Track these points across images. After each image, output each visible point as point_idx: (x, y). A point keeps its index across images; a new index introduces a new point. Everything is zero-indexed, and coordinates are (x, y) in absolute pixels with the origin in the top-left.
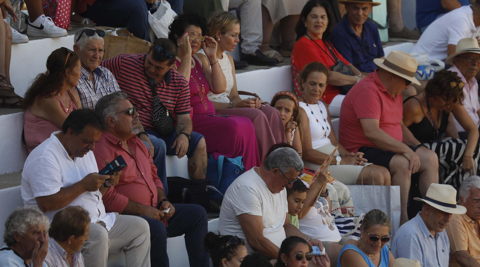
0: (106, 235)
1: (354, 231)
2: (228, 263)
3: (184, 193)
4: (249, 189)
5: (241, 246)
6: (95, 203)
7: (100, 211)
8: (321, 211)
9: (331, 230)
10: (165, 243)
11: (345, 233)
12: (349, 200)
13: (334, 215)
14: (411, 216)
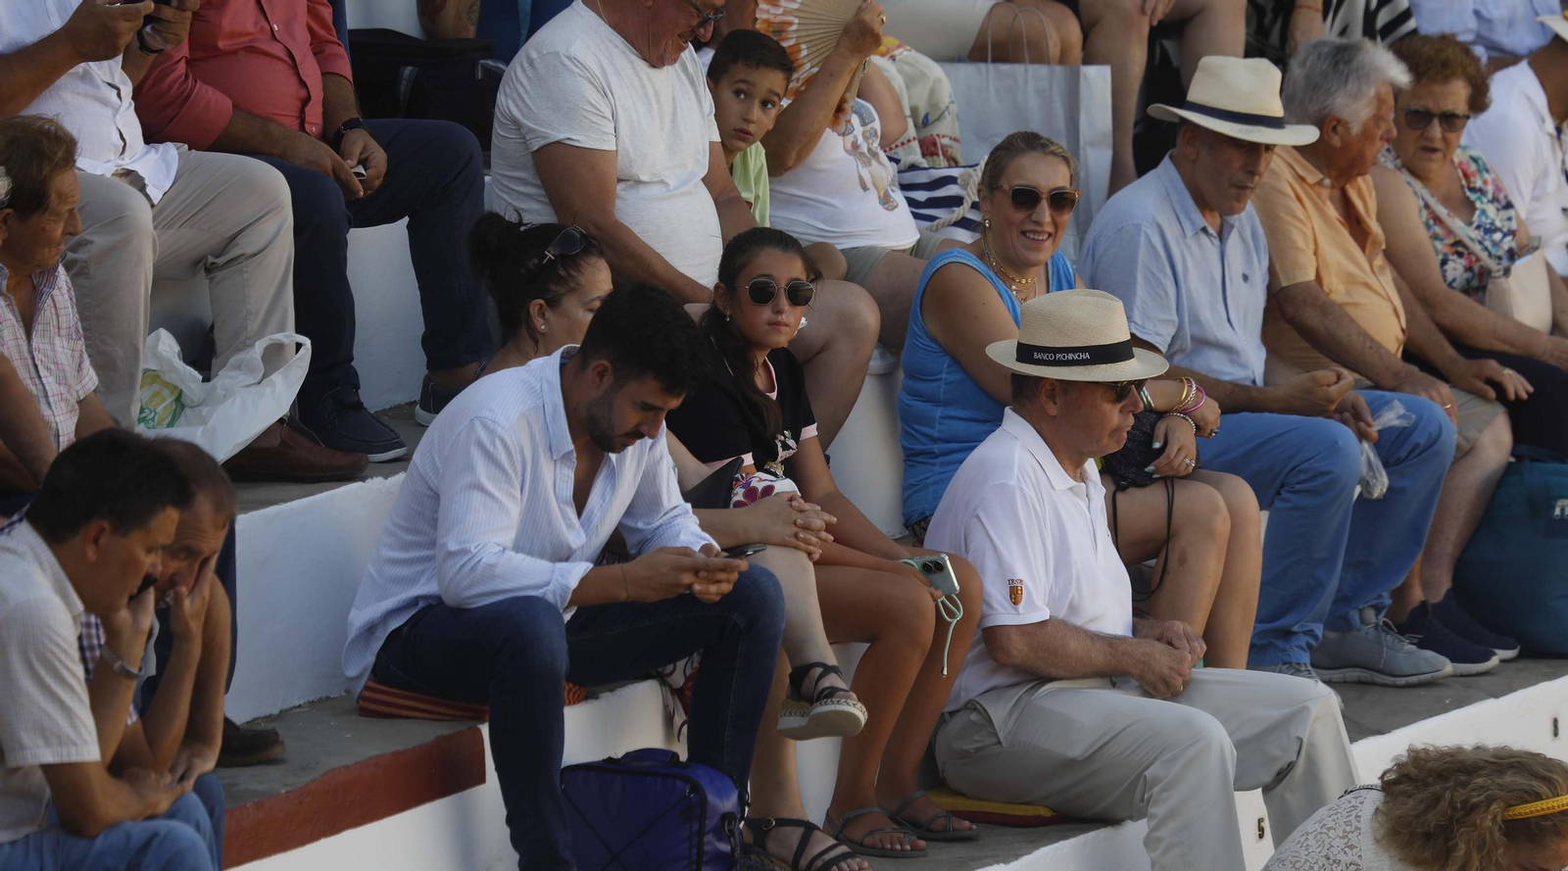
0: (145, 216)
1: (959, 213)
2: (549, 314)
3: (404, 83)
4: (567, 62)
5: (593, 260)
6: (109, 112)
7: (125, 136)
8: (855, 146)
9: (887, 209)
10: (341, 246)
11: (932, 218)
12: (946, 113)
13: (897, 161)
14: (1145, 164)
